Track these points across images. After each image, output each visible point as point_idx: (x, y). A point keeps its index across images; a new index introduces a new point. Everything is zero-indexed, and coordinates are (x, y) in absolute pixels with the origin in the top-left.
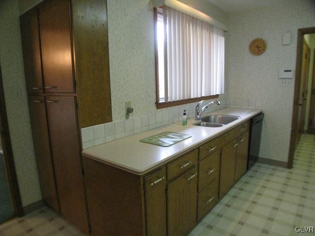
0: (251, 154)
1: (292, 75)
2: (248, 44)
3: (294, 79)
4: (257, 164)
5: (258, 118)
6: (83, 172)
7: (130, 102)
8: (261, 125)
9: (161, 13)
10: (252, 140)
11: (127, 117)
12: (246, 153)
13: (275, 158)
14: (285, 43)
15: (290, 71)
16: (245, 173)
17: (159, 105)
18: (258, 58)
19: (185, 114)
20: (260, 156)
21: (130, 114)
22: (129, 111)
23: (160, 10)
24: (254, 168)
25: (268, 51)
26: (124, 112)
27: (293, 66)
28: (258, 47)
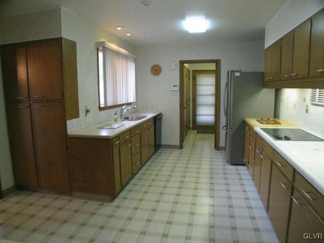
0: (156, 143)
1: (177, 89)
2: (150, 68)
3: (179, 91)
4: (161, 149)
5: (159, 117)
6: (67, 148)
7: (87, 106)
8: (161, 122)
9: (101, 50)
10: (156, 131)
11: (86, 116)
12: (154, 143)
13: (171, 144)
14: (172, 68)
15: (176, 86)
16: (154, 154)
17: (101, 109)
18: (156, 77)
19: (116, 114)
20: (162, 143)
21: (88, 113)
22: (87, 111)
23: (100, 48)
24: (159, 151)
25: (162, 73)
26: (85, 112)
27: (178, 83)
28: (156, 70)
